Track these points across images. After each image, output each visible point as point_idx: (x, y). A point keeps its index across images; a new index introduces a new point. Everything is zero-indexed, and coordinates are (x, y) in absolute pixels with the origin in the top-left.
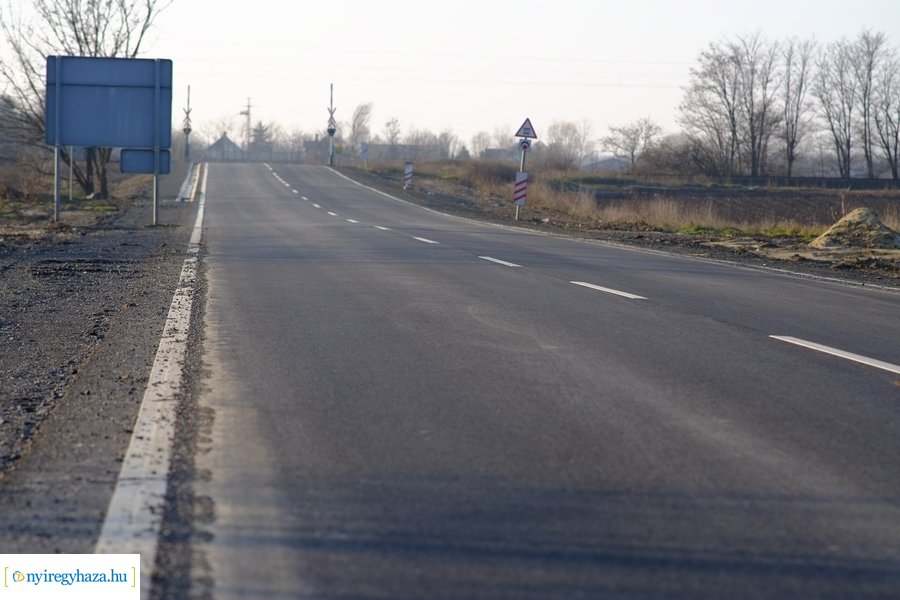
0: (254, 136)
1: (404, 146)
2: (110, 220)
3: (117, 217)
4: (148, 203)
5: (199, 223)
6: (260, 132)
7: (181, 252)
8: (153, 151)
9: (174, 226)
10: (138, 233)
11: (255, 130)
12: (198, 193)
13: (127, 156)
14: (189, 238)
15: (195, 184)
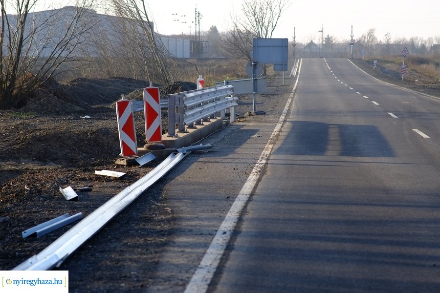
0: (325, 41)
1: (393, 45)
2: (269, 84)
3: (271, 83)
4: (281, 77)
5: (296, 85)
6: (328, 39)
7: (290, 92)
8: (283, 65)
9: (289, 86)
10: (279, 88)
11: (326, 39)
12: (297, 73)
13: (275, 66)
14: (292, 89)
15: (297, 68)
